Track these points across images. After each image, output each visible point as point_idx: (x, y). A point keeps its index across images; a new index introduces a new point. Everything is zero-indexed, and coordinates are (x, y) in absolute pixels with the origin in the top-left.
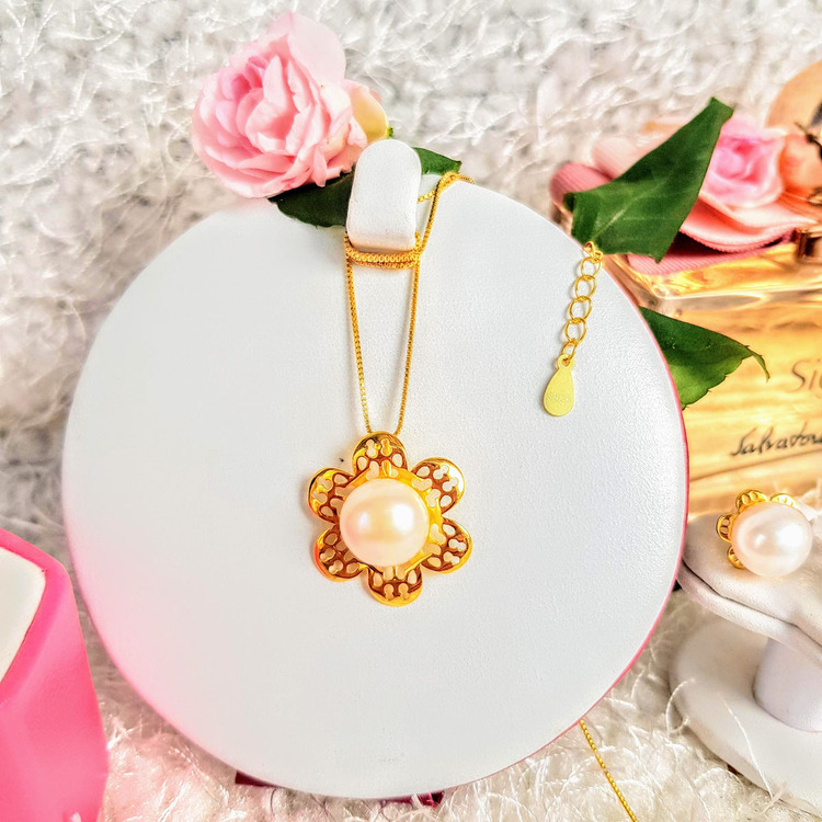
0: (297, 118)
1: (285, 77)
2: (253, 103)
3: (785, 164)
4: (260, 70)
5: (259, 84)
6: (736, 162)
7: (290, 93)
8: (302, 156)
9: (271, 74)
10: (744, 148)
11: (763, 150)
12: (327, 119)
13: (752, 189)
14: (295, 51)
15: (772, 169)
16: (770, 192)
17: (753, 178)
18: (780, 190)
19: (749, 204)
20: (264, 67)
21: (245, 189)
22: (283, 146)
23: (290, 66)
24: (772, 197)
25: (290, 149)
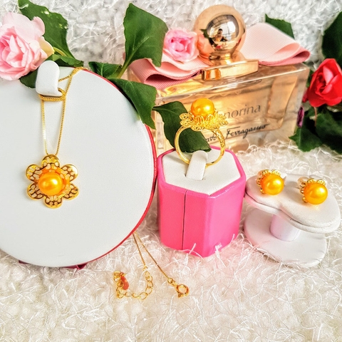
0: (24, 56)
1: (16, 42)
2: (8, 52)
3: (198, 45)
4: (7, 41)
5: (8, 45)
6: (181, 47)
7: (19, 48)
8: (27, 67)
9: (12, 42)
10: (183, 42)
11: (189, 42)
12: (33, 54)
13: (188, 55)
14: (18, 33)
15: (193, 47)
16: (194, 55)
17: (188, 51)
18: (198, 54)
19: (187, 61)
20: (9, 40)
21: (8, 78)
22: (20, 65)
23: (17, 38)
24: (196, 57)
25: (23, 65)
